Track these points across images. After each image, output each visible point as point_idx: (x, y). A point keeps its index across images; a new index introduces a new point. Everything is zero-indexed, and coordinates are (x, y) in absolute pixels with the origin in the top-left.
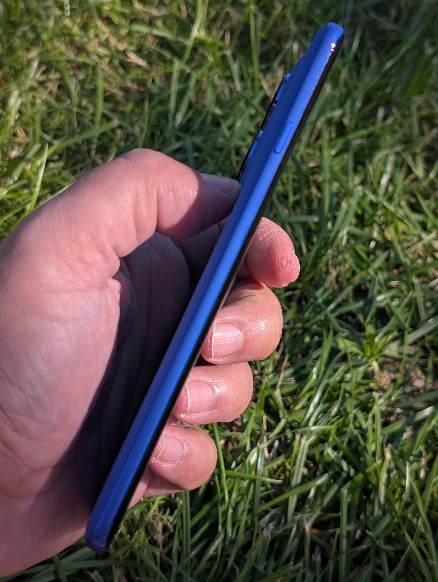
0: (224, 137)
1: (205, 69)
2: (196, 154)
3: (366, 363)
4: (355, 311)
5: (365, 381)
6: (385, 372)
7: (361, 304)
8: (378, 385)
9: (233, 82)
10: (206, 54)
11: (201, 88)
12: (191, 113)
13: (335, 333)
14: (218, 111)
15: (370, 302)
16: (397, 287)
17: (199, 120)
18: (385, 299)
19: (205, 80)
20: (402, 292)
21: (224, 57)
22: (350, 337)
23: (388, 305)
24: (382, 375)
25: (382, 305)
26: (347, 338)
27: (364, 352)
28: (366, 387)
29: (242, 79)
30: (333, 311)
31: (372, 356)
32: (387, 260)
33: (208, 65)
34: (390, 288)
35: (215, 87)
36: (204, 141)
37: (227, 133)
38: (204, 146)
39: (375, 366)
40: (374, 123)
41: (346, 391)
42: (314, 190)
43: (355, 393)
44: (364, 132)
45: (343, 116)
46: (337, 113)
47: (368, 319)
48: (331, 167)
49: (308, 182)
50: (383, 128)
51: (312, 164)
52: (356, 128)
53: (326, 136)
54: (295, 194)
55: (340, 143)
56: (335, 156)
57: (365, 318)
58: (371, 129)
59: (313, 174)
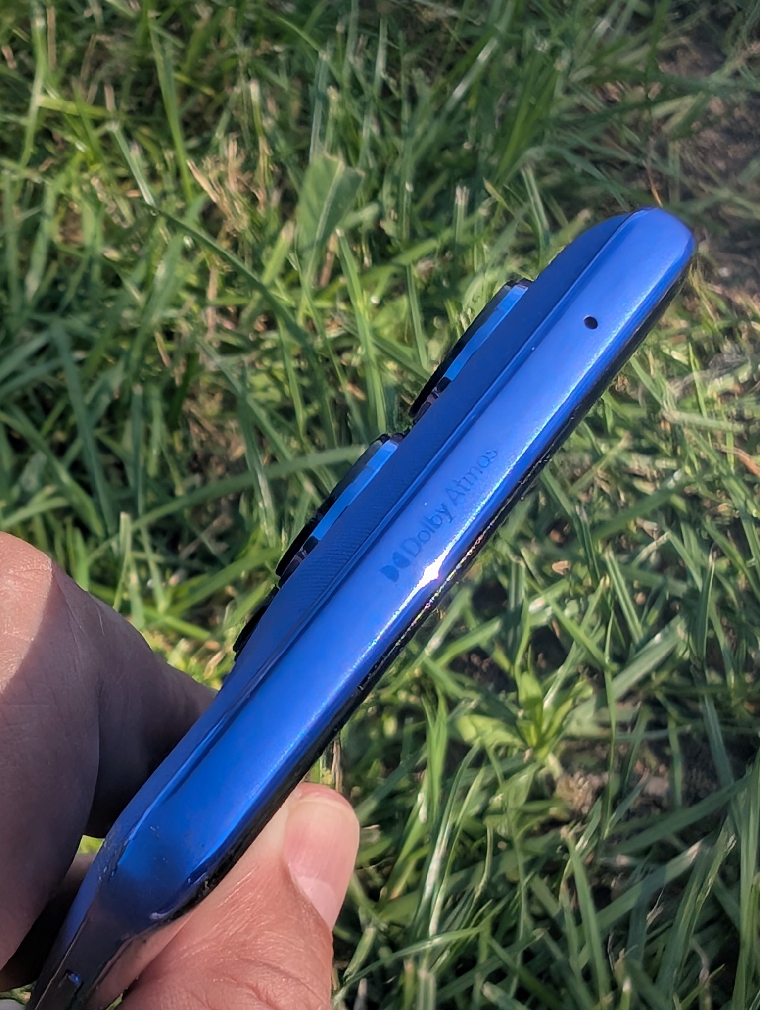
0: (133, 306)
1: (72, 170)
2: (79, 355)
3: (532, 760)
4: (484, 644)
5: (536, 806)
6: (577, 775)
7: (495, 626)
8: (567, 810)
9: (136, 187)
10: (69, 138)
11: (69, 210)
12: (54, 266)
13: (452, 704)
14: (113, 255)
15: (514, 619)
16: (568, 572)
17: (75, 279)
18: (547, 606)
19: (75, 192)
20: (580, 582)
21: (107, 137)
22: (484, 707)
23: (554, 617)
24: (572, 784)
25: (543, 621)
26: (478, 711)
27: (523, 739)
28: (542, 819)
29: (153, 176)
30: (437, 654)
31: (542, 742)
32: (533, 514)
33: (77, 160)
34: (551, 580)
35: (98, 205)
36: (94, 324)
37: (139, 297)
38: (96, 334)
39: (552, 763)
40: (450, 223)
41: (497, 838)
42: (348, 388)
43: (517, 836)
44: (433, 244)
45: (380, 217)
46: (368, 214)
47: (519, 660)
48: (375, 331)
49: (333, 372)
50: (471, 229)
51: (333, 333)
52: (414, 238)
53: (352, 267)
54: (307, 402)
55: (384, 276)
56: (380, 306)
57: (511, 656)
58: (446, 235)
59: (339, 352)
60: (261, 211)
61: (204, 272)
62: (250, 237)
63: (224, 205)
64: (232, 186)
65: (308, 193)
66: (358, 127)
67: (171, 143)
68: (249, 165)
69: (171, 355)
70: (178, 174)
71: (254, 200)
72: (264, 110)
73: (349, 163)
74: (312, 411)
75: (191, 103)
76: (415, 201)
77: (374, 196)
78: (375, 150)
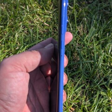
60: (84, 33)
61: (77, 39)
62: (83, 36)
63: (80, 32)
64: (81, 30)
65: (90, 31)
66: (97, 25)
67: (75, 24)
68: (84, 28)
69: (72, 48)
70: (75, 27)
71: (84, 32)
72: (86, 22)
73: (95, 29)
74: (88, 56)
75: (78, 19)
76: (102, 34)
77: (98, 33)
78: (98, 28)
